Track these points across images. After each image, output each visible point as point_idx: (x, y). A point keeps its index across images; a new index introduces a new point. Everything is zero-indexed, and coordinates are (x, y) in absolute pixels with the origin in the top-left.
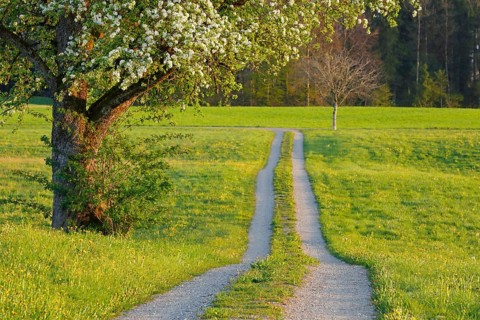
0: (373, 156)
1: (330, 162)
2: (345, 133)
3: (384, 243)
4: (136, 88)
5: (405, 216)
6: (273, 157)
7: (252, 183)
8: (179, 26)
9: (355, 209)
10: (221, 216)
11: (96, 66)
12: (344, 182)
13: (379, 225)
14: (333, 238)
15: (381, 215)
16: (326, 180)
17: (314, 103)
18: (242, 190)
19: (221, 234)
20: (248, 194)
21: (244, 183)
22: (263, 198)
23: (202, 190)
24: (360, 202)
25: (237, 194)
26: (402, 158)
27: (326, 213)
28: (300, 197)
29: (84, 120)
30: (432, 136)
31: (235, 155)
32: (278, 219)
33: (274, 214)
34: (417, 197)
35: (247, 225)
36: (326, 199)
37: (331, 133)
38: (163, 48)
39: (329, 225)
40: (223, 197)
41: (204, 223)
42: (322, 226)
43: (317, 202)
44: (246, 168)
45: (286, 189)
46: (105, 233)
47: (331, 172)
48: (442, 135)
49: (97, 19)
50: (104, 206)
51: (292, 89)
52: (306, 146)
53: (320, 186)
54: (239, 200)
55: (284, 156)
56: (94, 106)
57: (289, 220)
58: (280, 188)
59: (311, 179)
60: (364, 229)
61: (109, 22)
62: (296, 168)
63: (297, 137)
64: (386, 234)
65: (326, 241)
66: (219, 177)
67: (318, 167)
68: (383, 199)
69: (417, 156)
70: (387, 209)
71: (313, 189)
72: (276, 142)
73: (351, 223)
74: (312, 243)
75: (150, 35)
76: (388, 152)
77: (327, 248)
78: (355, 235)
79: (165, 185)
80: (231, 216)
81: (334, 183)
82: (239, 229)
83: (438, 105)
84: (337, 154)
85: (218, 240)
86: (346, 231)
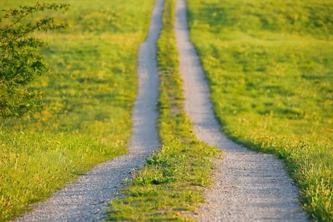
0: (265, 24)
1: (217, 32)
3: (286, 123)
5: (306, 91)
6: (152, 27)
7: (133, 58)
9: (250, 86)
10: (100, 97)
12: (236, 55)
13: (278, 101)
14: (228, 119)
15: (279, 90)
16: (216, 53)
18: (122, 66)
19: (100, 117)
20: (128, 71)
21: (124, 59)
22: (143, 75)
24: (254, 76)
25: (117, 71)
26: (298, 25)
27: (218, 90)
28: (187, 73)
31: (111, 27)
32: (165, 98)
33: (159, 93)
35: (128, 106)
36: (217, 75)
39: (222, 104)
40: (101, 75)
41: (80, 105)
42: (213, 105)
43: (207, 79)
44: (127, 41)
45: (171, 64)
47: (220, 44)
52: (188, 16)
53: (209, 60)
54: (119, 78)
55: (164, 25)
57: (177, 100)
58: (162, 62)
59: (198, 52)
60: (262, 108)
62: (179, 40)
63: (179, 5)
64: (287, 113)
65: (220, 123)
66: (95, 52)
67: (206, 39)
68: (281, 73)
69: (315, 23)
70: (286, 85)
71: (201, 64)
72: (156, 11)
73: (247, 101)
74: (204, 125)
76: (281, 20)
77: (222, 131)
78: (253, 115)
79: (37, 65)
80: (111, 96)
81: (226, 56)
82: (121, 110)
84: (225, 23)
85: (98, 124)
86: (241, 110)
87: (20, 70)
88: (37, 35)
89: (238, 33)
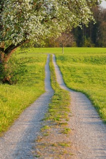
0: (74, 61)
1: (63, 62)
2: (66, 55)
3: (81, 84)
4: (18, 45)
5: (85, 77)
6: (47, 61)
7: (44, 68)
8: (30, 27)
9: (72, 75)
10: (36, 78)
11: (7, 39)
12: (68, 68)
13: (79, 79)
14: (67, 83)
15: (79, 77)
17: (56, 47)
18: (41, 70)
19: (37, 83)
20: (43, 72)
21: (41, 69)
22: (46, 73)
23: (30, 71)
24: (73, 73)
25: (40, 72)
26: (82, 61)
27: (64, 76)
28: (57, 72)
29: (3, 54)
30: (89, 55)
31: (37, 61)
32: (52, 78)
33: (50, 77)
34: (88, 72)
35: (43, 80)
36: (64, 73)
37: (62, 55)
38: (26, 34)
39: (66, 80)
40: (36, 72)
41: (32, 80)
42: (64, 80)
43: (61, 74)
44: (42, 64)
45: (53, 70)
46: (10, 84)
47: (65, 66)
48: (91, 55)
49: (8, 26)
50: (9, 77)
51: (50, 43)
52: (56, 58)
53: (62, 69)
54: (41, 73)
55: (50, 61)
56: (6, 49)
57: (55, 79)
58: (51, 69)
59: (59, 67)
60: (75, 81)
61: (11, 27)
62: (54, 64)
63: (53, 56)
64: (81, 82)
65: (65, 84)
66: (34, 67)
67: (60, 64)
68: (79, 72)
69: (86, 61)
70: (80, 75)
71: (60, 70)
72: (48, 57)
73: (71, 79)
74: (61, 85)
75: (22, 30)
76: (78, 60)
77: (66, 86)
78: (73, 82)
79: (26, 71)
80: (39, 78)
81: (66, 68)
82: (42, 81)
83: (89, 47)
84: (65, 60)
85: (37, 84)
86: (70, 81)
87: (23, 72)
88: (26, 64)
89: (68, 63)
